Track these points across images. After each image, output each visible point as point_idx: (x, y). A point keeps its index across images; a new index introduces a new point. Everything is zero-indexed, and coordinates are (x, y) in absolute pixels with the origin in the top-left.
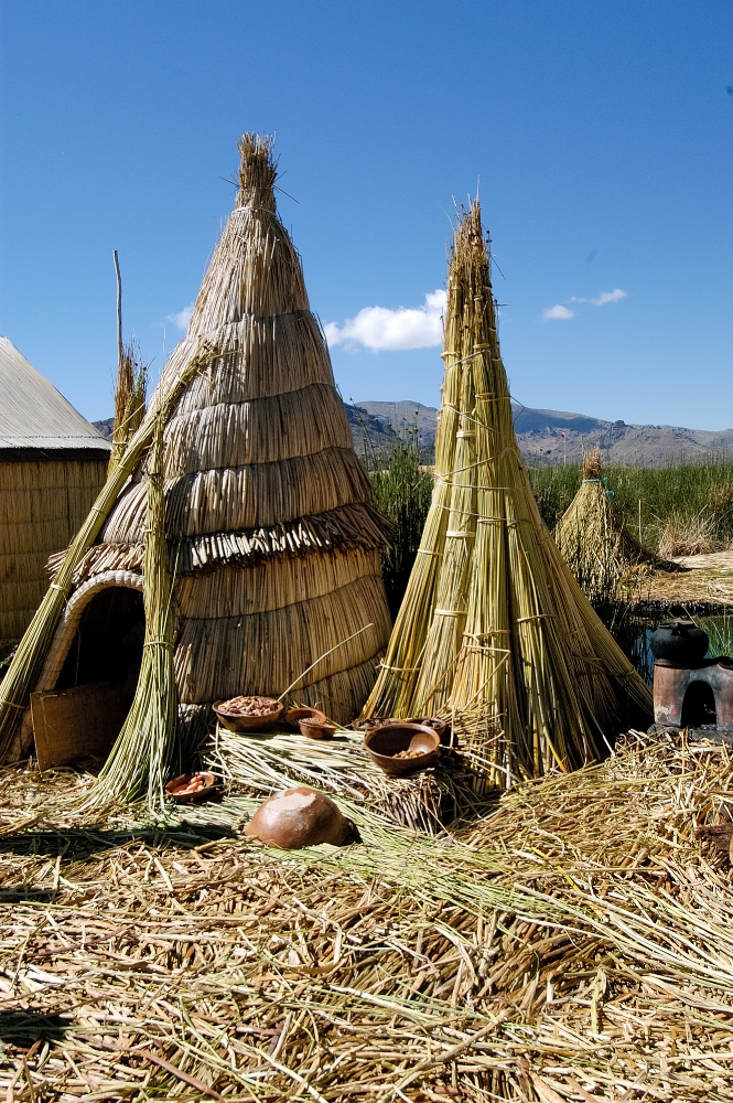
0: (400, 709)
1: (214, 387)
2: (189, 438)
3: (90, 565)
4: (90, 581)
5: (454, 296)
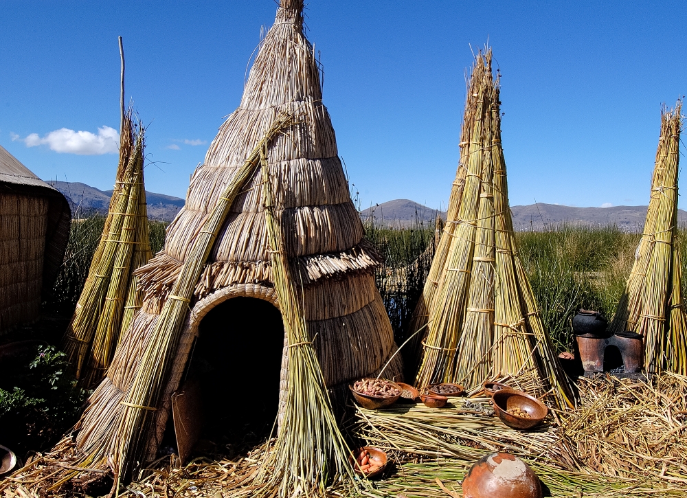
0: (448, 377)
1: (295, 144)
2: (284, 181)
3: (212, 279)
4: (216, 292)
5: (480, 106)
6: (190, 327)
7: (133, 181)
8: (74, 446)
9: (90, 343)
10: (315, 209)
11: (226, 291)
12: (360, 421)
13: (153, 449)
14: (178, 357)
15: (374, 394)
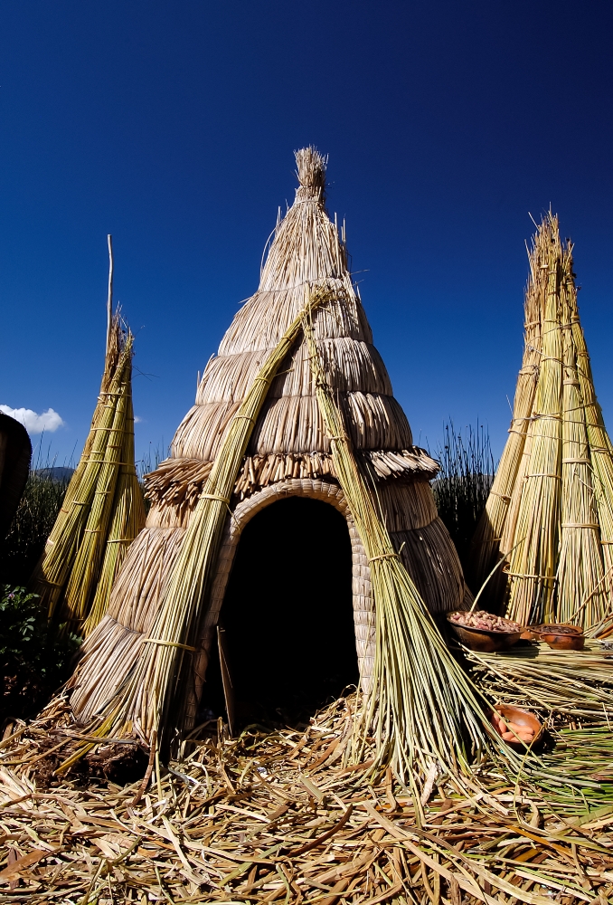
0: (549, 616)
1: (338, 321)
2: (331, 361)
3: (257, 473)
4: (264, 490)
5: (553, 278)
6: (232, 537)
7: (120, 392)
8: (69, 711)
9: (64, 588)
10: (369, 395)
11: (276, 488)
12: (475, 669)
13: (192, 711)
14: (218, 578)
15: (492, 629)
